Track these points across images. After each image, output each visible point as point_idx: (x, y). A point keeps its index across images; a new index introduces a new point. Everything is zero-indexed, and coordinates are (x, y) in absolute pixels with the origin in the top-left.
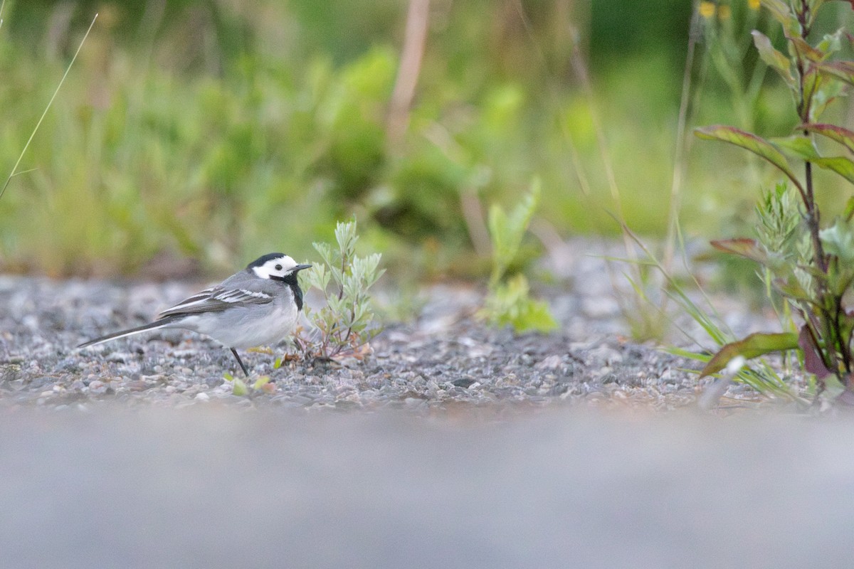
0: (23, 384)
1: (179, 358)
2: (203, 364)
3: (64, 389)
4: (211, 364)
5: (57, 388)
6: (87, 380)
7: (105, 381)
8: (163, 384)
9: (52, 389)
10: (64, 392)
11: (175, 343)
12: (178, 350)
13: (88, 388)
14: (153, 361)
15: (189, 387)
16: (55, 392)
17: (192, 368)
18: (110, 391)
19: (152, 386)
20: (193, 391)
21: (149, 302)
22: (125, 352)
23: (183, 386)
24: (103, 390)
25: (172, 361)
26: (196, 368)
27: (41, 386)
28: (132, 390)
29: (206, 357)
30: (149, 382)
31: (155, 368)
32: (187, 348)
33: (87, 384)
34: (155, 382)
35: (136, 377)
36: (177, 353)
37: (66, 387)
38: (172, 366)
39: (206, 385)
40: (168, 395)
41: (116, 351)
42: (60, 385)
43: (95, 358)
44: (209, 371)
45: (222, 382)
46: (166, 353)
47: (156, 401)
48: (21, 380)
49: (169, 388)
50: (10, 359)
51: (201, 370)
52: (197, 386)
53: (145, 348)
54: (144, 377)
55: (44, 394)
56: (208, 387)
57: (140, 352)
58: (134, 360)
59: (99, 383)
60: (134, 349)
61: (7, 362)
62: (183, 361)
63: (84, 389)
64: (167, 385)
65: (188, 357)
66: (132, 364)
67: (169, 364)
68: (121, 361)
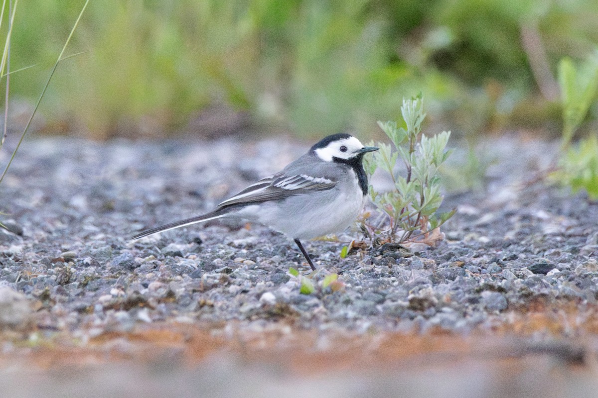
0: (79, 287)
1: (240, 247)
2: (266, 254)
3: (122, 293)
4: (274, 254)
5: (114, 291)
6: (146, 282)
7: (164, 281)
8: (226, 283)
9: (109, 293)
10: (122, 296)
11: (234, 229)
12: (238, 238)
13: (147, 290)
14: (212, 252)
15: (254, 286)
16: (113, 296)
17: (254, 259)
18: (171, 294)
19: (215, 286)
20: (258, 292)
21: (200, 170)
22: (181, 243)
23: (247, 284)
24: (163, 292)
25: (233, 251)
26: (259, 259)
27: (97, 289)
28: (194, 291)
29: (268, 247)
30: (210, 281)
31: (215, 261)
32: (248, 235)
33: (146, 286)
34: (217, 281)
35: (196, 275)
36: (237, 242)
37: (123, 289)
38: (233, 258)
39: (271, 282)
40: (231, 296)
41: (173, 241)
42: (118, 287)
43: (152, 252)
44: (272, 262)
45: (287, 279)
46: (227, 242)
47: (220, 304)
48: (77, 283)
49: (233, 288)
50: (62, 255)
51: (264, 262)
52: (261, 284)
53: (202, 236)
54: (205, 276)
55: (102, 298)
56: (273, 284)
57: (198, 241)
58: (193, 252)
59: (159, 284)
60: (191, 238)
61: (59, 259)
62: (244, 251)
63: (143, 291)
64: (229, 284)
65: (250, 247)
66: (191, 256)
67: (229, 256)
68: (179, 254)
